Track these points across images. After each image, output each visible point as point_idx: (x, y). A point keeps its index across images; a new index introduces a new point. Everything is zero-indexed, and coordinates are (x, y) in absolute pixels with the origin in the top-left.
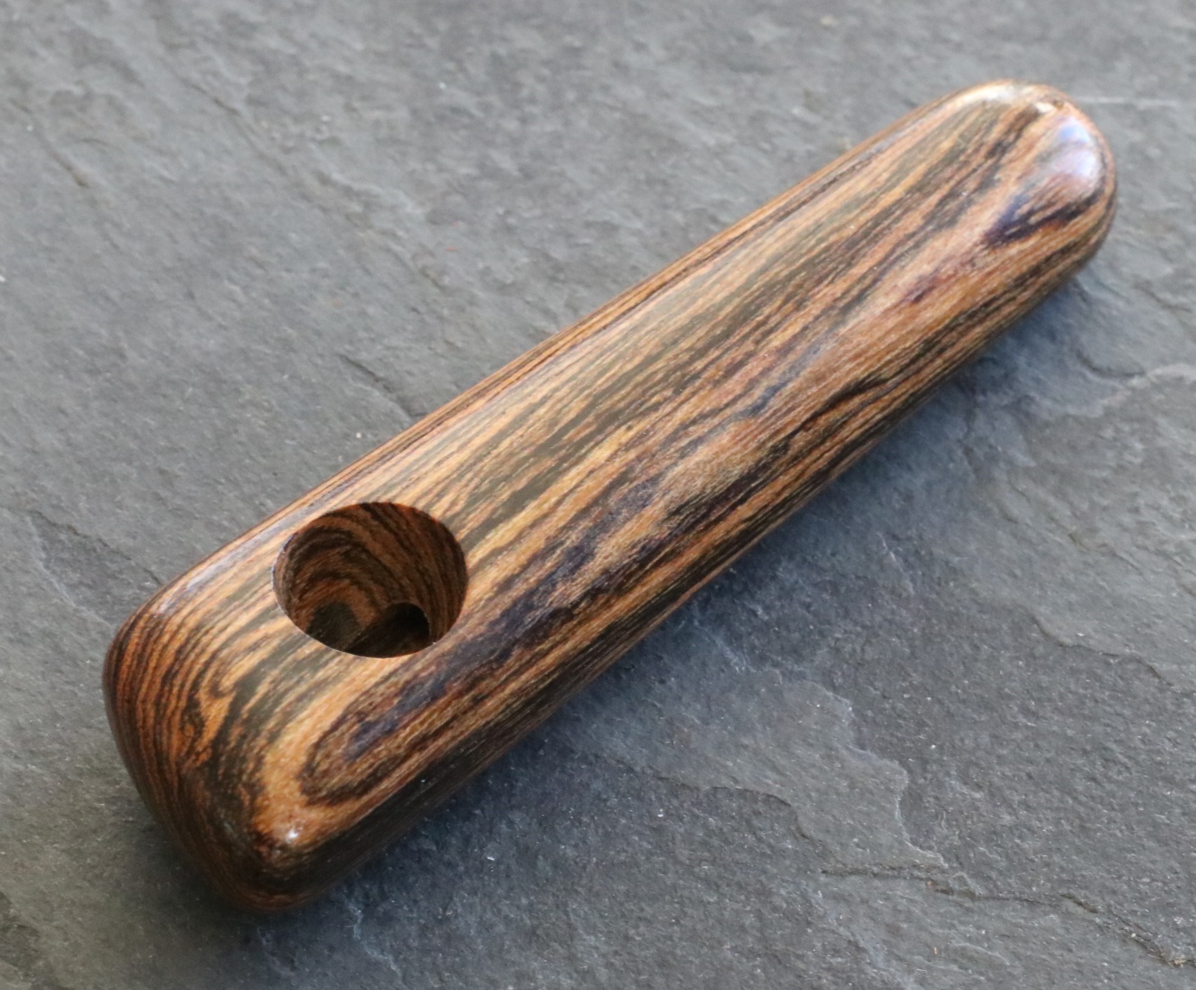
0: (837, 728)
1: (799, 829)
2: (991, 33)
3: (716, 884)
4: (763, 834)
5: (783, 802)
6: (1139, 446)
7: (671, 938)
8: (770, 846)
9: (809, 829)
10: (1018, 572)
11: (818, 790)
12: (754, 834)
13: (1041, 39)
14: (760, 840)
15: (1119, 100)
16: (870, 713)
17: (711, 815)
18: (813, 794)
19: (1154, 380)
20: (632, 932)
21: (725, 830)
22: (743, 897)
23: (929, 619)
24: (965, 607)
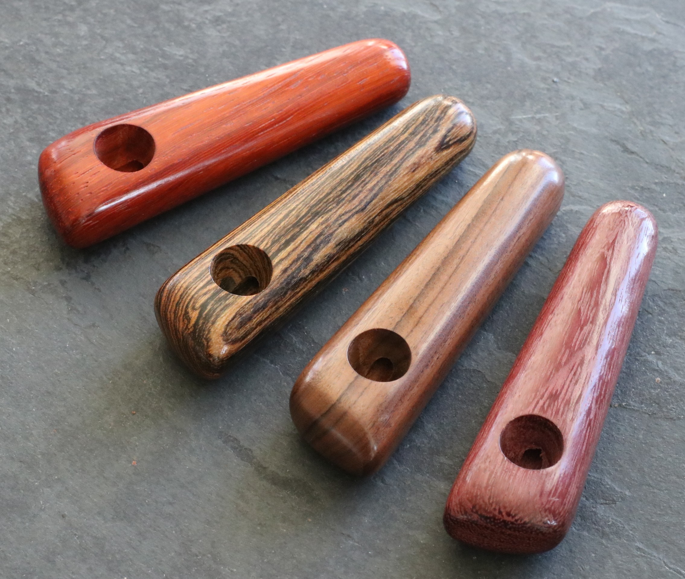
0: (490, 344)
1: (486, 379)
2: (482, 97)
3: (465, 401)
4: (475, 383)
5: (479, 371)
6: (564, 235)
7: (455, 422)
8: (479, 387)
9: (490, 379)
10: (535, 283)
11: (489, 366)
12: (473, 383)
13: (499, 97)
14: (475, 385)
15: (530, 116)
16: (499, 338)
17: (457, 378)
18: (488, 367)
19: (563, 212)
20: (442, 421)
21: (463, 383)
22: (474, 405)
23: (511, 304)
24: (521, 298)
